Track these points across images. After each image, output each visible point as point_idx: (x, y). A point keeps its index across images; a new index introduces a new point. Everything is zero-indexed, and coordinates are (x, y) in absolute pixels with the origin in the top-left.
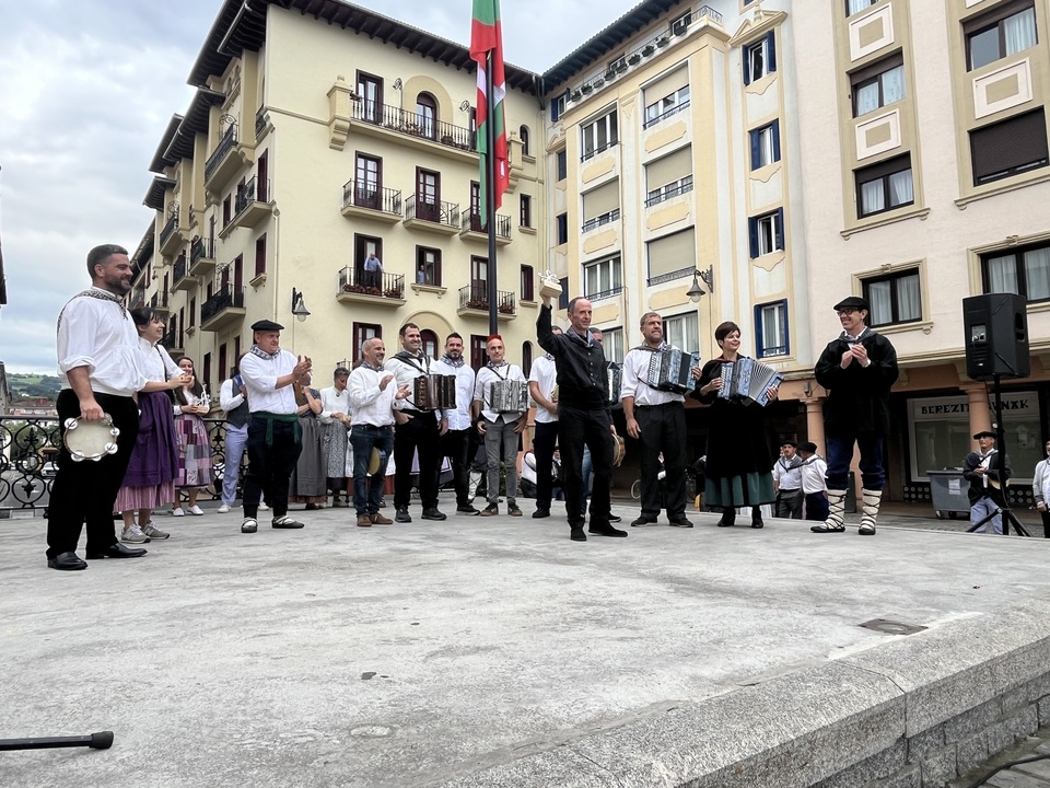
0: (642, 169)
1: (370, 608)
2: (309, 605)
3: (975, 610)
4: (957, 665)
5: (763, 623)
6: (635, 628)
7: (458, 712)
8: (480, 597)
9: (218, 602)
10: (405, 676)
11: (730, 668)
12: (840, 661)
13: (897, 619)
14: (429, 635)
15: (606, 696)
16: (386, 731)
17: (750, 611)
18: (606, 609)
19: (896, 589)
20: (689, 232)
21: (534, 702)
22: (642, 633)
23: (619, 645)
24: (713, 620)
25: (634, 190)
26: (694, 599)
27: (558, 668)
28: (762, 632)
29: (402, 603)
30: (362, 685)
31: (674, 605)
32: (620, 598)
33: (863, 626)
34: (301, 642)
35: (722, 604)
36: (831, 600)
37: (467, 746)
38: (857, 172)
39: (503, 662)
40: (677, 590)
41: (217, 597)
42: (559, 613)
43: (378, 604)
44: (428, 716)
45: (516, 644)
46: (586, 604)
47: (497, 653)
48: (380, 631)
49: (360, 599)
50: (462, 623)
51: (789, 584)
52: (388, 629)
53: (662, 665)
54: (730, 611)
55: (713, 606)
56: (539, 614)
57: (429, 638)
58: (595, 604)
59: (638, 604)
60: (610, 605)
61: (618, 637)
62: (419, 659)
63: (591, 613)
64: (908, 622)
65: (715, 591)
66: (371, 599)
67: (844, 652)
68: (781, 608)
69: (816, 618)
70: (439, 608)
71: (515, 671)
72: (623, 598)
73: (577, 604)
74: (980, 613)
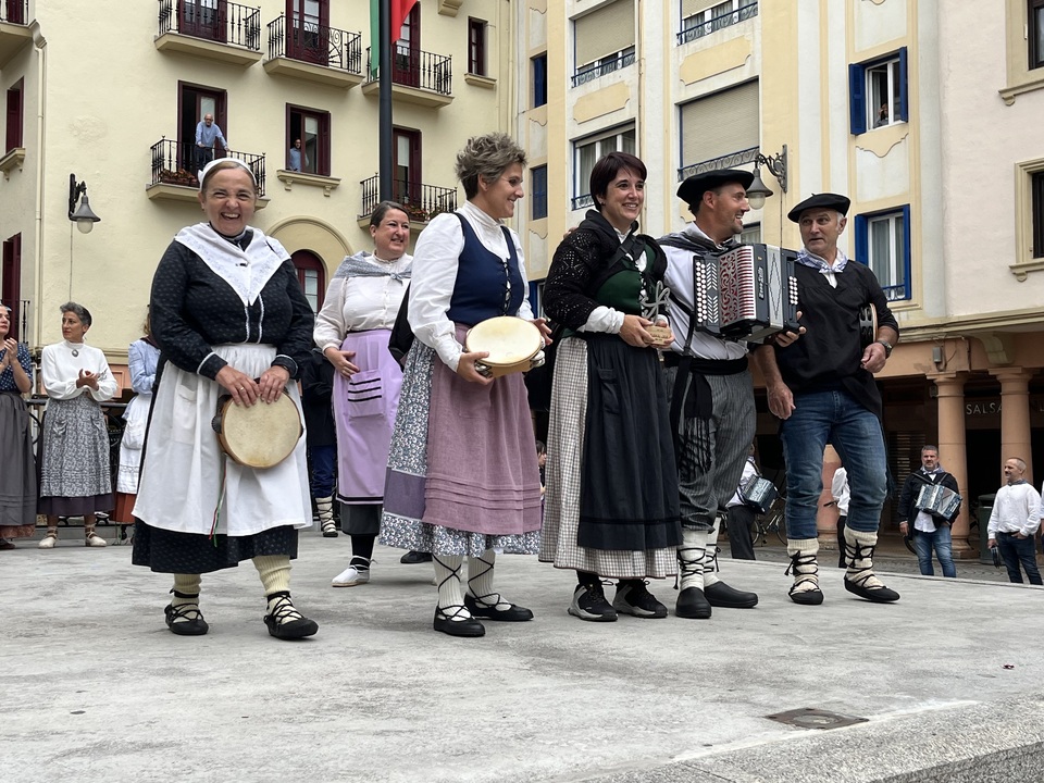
1: (25, 691)
3: (975, 697)
4: (870, 771)
5: (621, 712)
6: (416, 718)
8: (214, 675)
11: (510, 771)
12: (686, 763)
13: (836, 710)
14: (87, 727)
17: (617, 695)
18: (397, 692)
19: (880, 667)
20: (747, 93)
22: (420, 724)
23: (367, 741)
24: (550, 706)
25: (658, 14)
26: (547, 679)
27: (244, 771)
28: (606, 724)
29: (83, 684)
31: (508, 688)
32: (432, 678)
33: (771, 717)
35: (583, 687)
36: (761, 682)
39: (169, 764)
40: (535, 666)
42: (320, 697)
43: (40, 687)
45: (211, 739)
46: (373, 685)
47: (171, 751)
48: (13, 722)
49: (18, 679)
50: (154, 712)
51: (720, 660)
52: (28, 719)
53: (408, 767)
54: (587, 695)
55: (567, 689)
56: (286, 699)
57: (81, 732)
58: (386, 686)
59: (454, 685)
60: (409, 686)
61: (379, 729)
62: (41, 760)
63: (369, 697)
64: (847, 712)
65: (594, 668)
66: (36, 679)
67: (706, 752)
68: (672, 692)
69: (711, 706)
70: (135, 691)
71: (176, 775)
72: (439, 677)
73: (359, 685)
74: (974, 702)
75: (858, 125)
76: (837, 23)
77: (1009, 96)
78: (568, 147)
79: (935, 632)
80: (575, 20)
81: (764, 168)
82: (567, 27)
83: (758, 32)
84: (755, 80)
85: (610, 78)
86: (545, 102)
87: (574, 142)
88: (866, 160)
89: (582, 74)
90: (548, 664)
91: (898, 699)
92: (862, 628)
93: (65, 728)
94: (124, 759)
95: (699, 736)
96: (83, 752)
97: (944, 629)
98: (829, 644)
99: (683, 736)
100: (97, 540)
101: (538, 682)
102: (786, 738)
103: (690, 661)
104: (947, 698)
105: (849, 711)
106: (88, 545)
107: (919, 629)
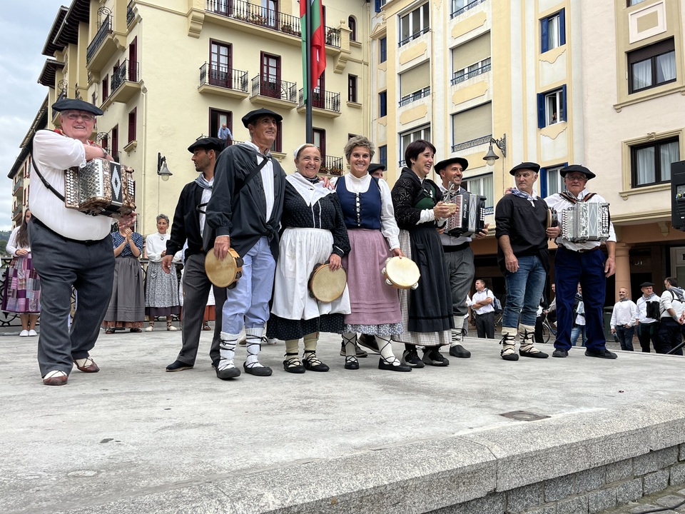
0: (449, 53)
1: (143, 399)
2: (98, 396)
3: (604, 406)
4: (552, 442)
5: (428, 411)
6: (328, 414)
7: (153, 462)
8: (231, 392)
9: (30, 394)
10: (132, 441)
11: (375, 439)
12: (461, 437)
13: (534, 412)
14: (172, 416)
15: (267, 455)
16: (93, 473)
17: (425, 403)
18: (318, 401)
19: (556, 391)
20: (487, 106)
21: (213, 457)
22: (330, 416)
23: (305, 424)
24: (393, 408)
25: (441, 70)
26: (391, 395)
27: (247, 438)
28: (421, 417)
29: (169, 395)
30: (98, 446)
31: (372, 399)
32: (335, 394)
33: (502, 415)
34: (74, 420)
35: (408, 399)
36: (497, 398)
37: (143, 483)
38: (630, 54)
39: (211, 433)
40: (385, 389)
41: (32, 391)
42: (281, 403)
43: (149, 397)
44: (131, 464)
45: (231, 422)
46: (307, 398)
47: (212, 428)
48: (138, 413)
49: (139, 393)
50: (203, 409)
51: (475, 387)
52: (144, 412)
53: (326, 437)
54: (411, 403)
55: (400, 400)
56: (265, 404)
57: (170, 418)
58: (313, 398)
59: (346, 398)
60: (324, 398)
61: (311, 419)
62: (152, 431)
63: (305, 403)
64: (540, 413)
65: (414, 390)
66: (147, 393)
67: (470, 431)
68: (452, 402)
69: (472, 409)
70: (194, 399)
71: (215, 439)
72: (338, 394)
73: (300, 398)
74: (605, 409)
75: (541, 124)
76: (531, 73)
77: (618, 108)
78: (397, 136)
79: (582, 374)
80: (400, 75)
81: (494, 145)
82: (397, 78)
83: (491, 78)
84: (490, 102)
85: (418, 102)
86: (386, 114)
87: (400, 134)
88: (546, 141)
89: (404, 101)
90: (391, 388)
91: (565, 407)
92: (546, 372)
93: (163, 416)
94: (192, 431)
95: (466, 424)
96: (171, 427)
97: (588, 373)
98: (529, 380)
99: (459, 423)
100: (172, 328)
101: (386, 397)
102: (510, 425)
103: (461, 388)
104: (589, 407)
105: (541, 412)
106: (168, 330)
107: (575, 373)
